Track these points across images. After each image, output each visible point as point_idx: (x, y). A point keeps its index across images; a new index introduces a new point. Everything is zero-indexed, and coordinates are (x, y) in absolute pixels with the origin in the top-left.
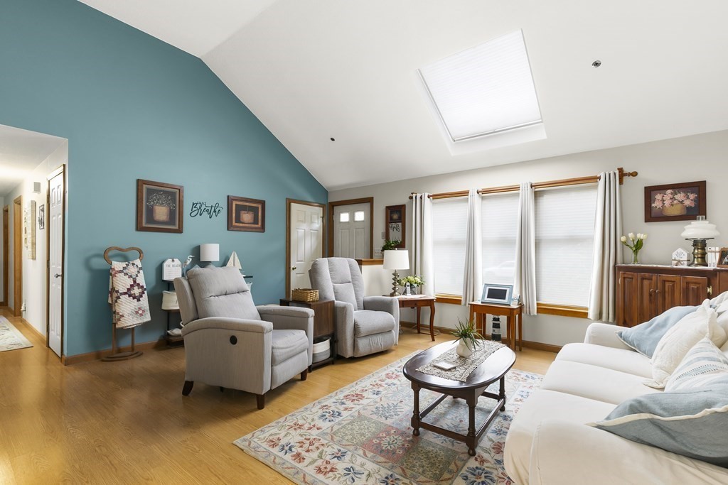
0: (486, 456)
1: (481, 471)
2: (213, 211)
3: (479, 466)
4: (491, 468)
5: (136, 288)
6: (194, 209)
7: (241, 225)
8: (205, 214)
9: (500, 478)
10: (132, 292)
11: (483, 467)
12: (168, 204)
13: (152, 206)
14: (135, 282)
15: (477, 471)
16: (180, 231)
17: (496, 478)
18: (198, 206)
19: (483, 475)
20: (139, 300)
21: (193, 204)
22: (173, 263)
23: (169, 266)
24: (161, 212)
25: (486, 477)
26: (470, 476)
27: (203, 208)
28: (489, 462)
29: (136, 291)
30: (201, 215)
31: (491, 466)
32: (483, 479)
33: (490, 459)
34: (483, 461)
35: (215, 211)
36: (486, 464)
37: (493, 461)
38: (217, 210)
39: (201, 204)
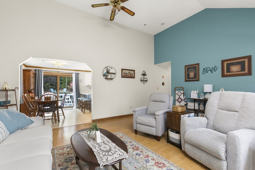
0: (73, 166)
1: (70, 161)
2: (213, 70)
3: (72, 162)
4: (68, 164)
5: (180, 99)
6: (204, 71)
7: (231, 73)
8: (209, 72)
9: (63, 164)
10: (178, 100)
11: (70, 163)
12: (194, 71)
13: (189, 73)
14: (179, 97)
15: (71, 161)
16: (198, 80)
17: (64, 163)
18: (206, 69)
19: (68, 161)
20: (180, 103)
21: (204, 69)
22: (194, 92)
23: (192, 93)
24: (192, 75)
25: (67, 161)
26: (72, 158)
27: (208, 70)
28: (70, 165)
29: (180, 100)
30: (207, 73)
31: (68, 165)
32: (67, 160)
33: (71, 166)
34: (72, 164)
35: (214, 70)
36: (70, 164)
37: (69, 166)
38: (215, 69)
39: (207, 68)
